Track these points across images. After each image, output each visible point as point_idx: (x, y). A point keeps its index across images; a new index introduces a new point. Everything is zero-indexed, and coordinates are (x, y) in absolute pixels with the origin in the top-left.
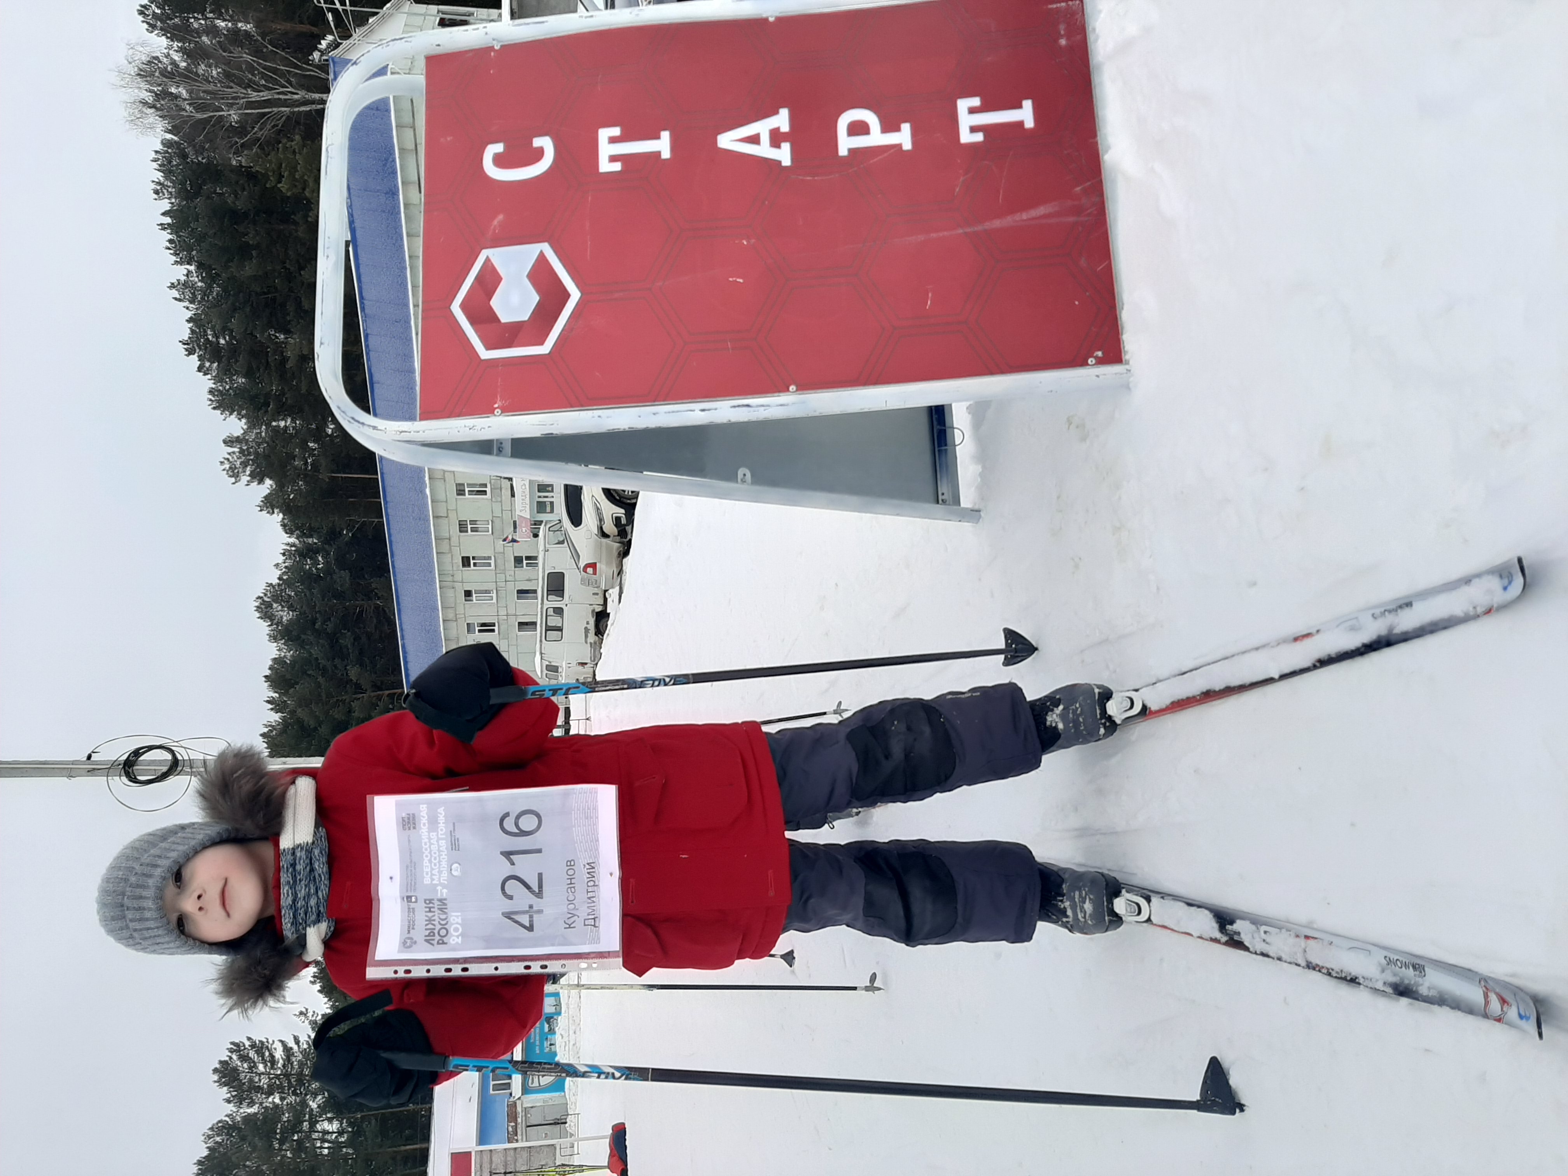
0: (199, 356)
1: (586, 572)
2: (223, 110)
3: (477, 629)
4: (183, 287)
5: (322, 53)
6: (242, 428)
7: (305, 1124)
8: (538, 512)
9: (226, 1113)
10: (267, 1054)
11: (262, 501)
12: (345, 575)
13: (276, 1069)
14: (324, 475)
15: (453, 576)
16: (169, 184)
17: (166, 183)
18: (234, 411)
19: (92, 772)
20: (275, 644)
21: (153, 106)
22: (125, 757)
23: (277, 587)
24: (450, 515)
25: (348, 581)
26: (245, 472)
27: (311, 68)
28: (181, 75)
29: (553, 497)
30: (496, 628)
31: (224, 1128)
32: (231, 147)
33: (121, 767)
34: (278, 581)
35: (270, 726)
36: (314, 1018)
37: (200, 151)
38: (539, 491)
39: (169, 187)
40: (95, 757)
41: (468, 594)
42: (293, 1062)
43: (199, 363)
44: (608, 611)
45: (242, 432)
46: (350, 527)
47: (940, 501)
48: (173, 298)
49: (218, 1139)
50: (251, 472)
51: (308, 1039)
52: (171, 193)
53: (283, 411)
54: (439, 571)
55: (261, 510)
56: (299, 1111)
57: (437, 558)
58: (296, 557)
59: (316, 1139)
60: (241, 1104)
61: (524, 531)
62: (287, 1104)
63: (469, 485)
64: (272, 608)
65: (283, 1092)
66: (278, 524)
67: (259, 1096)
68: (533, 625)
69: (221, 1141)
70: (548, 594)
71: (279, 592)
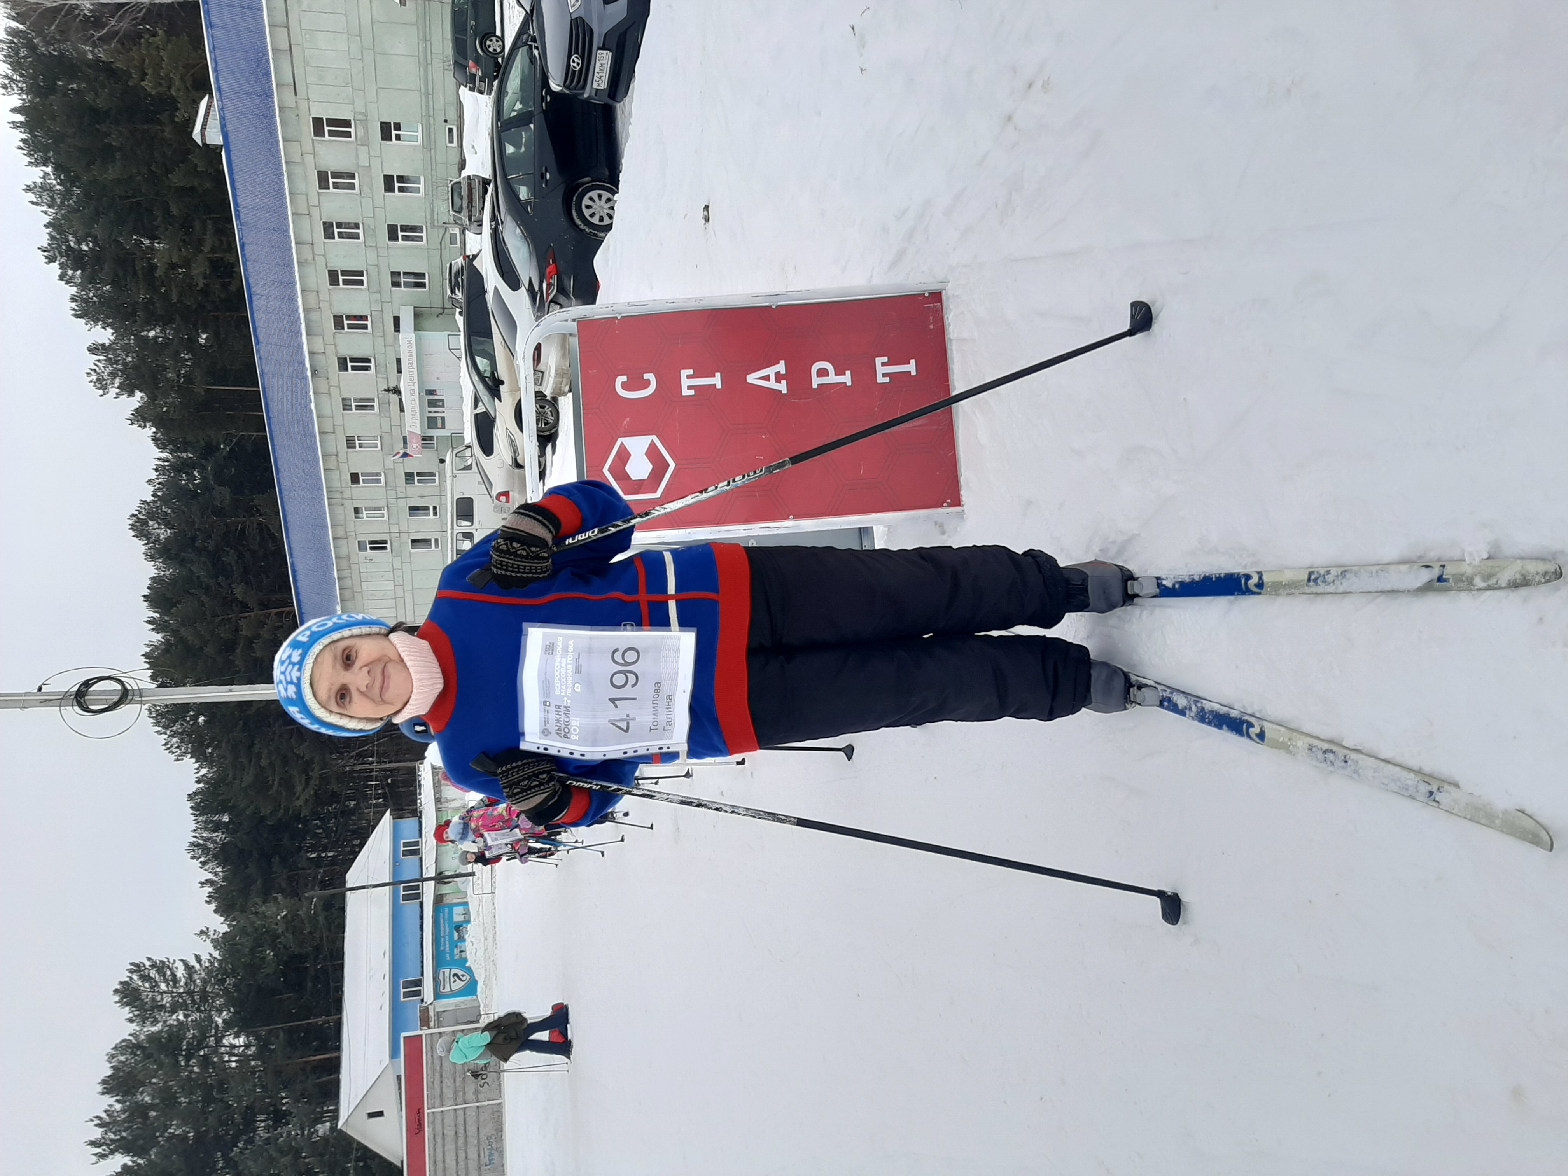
0: (60, 264)
1: (499, 500)
3: (368, 546)
4: (40, 190)
6: (109, 339)
7: (211, 1040)
8: (428, 428)
9: (129, 1033)
10: (168, 973)
11: (133, 414)
12: (225, 491)
13: (177, 988)
14: (199, 389)
15: (341, 493)
16: (18, 78)
17: (14, 77)
18: (99, 320)
19: (45, 702)
20: (153, 563)
22: (76, 688)
23: (151, 505)
24: (337, 432)
25: (228, 497)
26: (113, 384)
29: (444, 412)
30: (388, 546)
31: (125, 1047)
32: (87, 40)
33: (73, 697)
34: (153, 498)
35: (151, 645)
36: (215, 937)
37: (50, 42)
38: (429, 406)
39: (19, 81)
40: (45, 689)
41: (357, 511)
42: (195, 980)
43: (61, 271)
46: (228, 439)
48: (30, 202)
49: (122, 1058)
50: (120, 383)
51: (209, 958)
52: (21, 89)
53: (150, 323)
54: (327, 488)
55: (132, 424)
56: (205, 1027)
57: (325, 474)
58: (171, 473)
59: (223, 1053)
60: (144, 1023)
61: (415, 447)
62: (192, 1021)
63: (356, 400)
64: (148, 526)
65: (186, 1010)
66: (150, 439)
67: (163, 1016)
68: (425, 542)
69: (124, 1060)
70: (457, 519)
71: (154, 510)
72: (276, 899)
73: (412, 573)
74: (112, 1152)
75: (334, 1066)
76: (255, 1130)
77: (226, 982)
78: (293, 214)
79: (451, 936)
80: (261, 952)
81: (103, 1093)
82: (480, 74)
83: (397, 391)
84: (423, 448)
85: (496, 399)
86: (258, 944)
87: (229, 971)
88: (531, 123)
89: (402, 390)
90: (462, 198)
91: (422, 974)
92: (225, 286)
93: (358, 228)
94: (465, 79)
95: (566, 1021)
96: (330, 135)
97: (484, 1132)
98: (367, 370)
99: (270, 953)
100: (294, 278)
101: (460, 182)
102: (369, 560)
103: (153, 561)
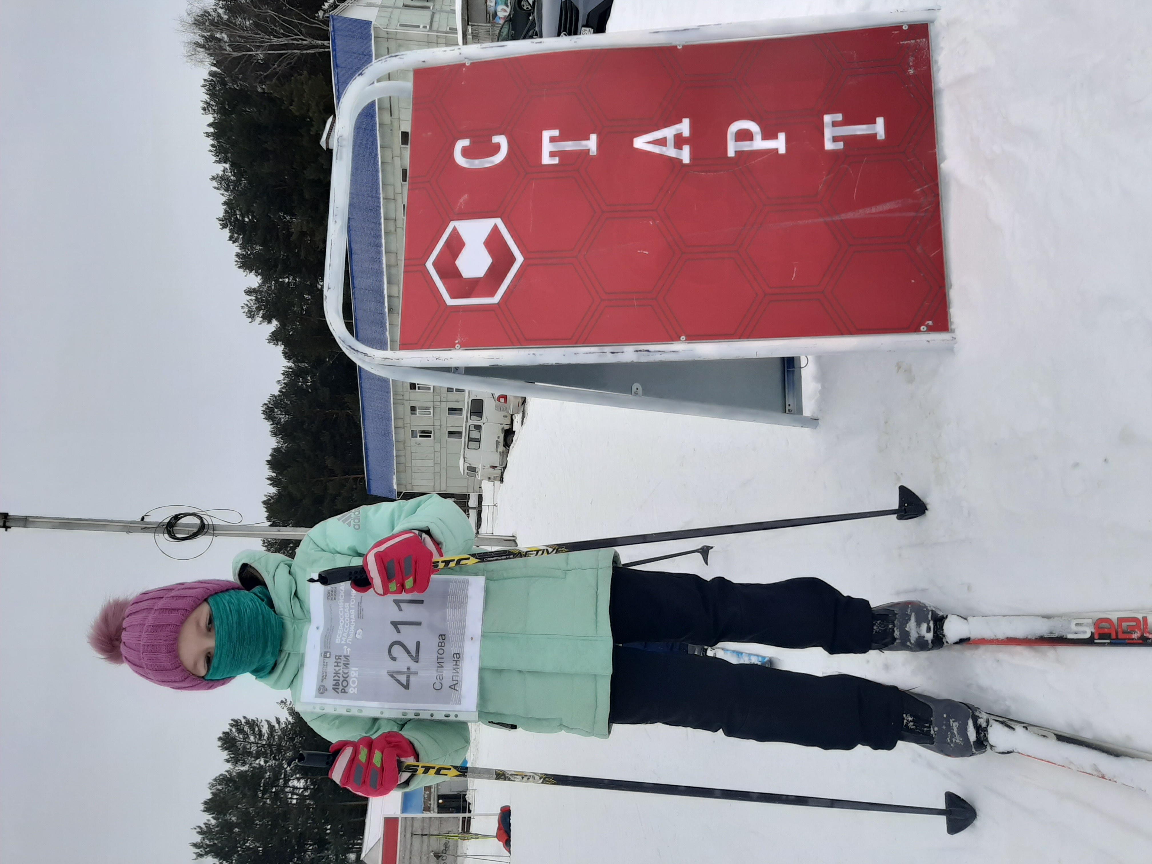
0: (230, 230)
1: (499, 401)
2: (252, 51)
3: (418, 434)
4: (222, 180)
5: (325, 11)
6: (258, 283)
7: (281, 781)
9: (225, 770)
10: (257, 729)
11: (270, 336)
12: (326, 391)
13: (262, 740)
14: (315, 319)
15: (403, 396)
16: (213, 103)
17: (211, 103)
18: (254, 270)
19: (145, 529)
20: (275, 438)
21: (203, 47)
22: (168, 520)
23: (278, 397)
25: (328, 395)
26: (258, 314)
27: (317, 22)
28: (224, 24)
30: (432, 435)
31: (224, 780)
32: (257, 78)
33: (165, 527)
34: (279, 393)
35: (269, 496)
36: (291, 706)
37: (234, 81)
39: (213, 106)
40: (147, 519)
41: (413, 409)
42: (274, 736)
43: (230, 234)
44: (514, 430)
45: (258, 285)
46: (332, 355)
47: (787, 411)
48: (213, 187)
49: (220, 787)
50: (263, 315)
51: (286, 721)
52: (214, 110)
53: (287, 271)
54: (393, 391)
55: (269, 342)
56: (277, 771)
58: (292, 377)
59: (288, 793)
60: (237, 763)
62: (269, 766)
64: (274, 412)
65: (266, 757)
66: (280, 353)
67: (250, 759)
68: (454, 434)
69: (221, 789)
70: (471, 415)
71: (279, 401)
73: (447, 455)
74: (207, 853)
76: (305, 851)
77: (294, 740)
78: (384, 199)
81: (204, 811)
87: (298, 732)
100: (381, 243)
102: (418, 444)
103: (275, 436)
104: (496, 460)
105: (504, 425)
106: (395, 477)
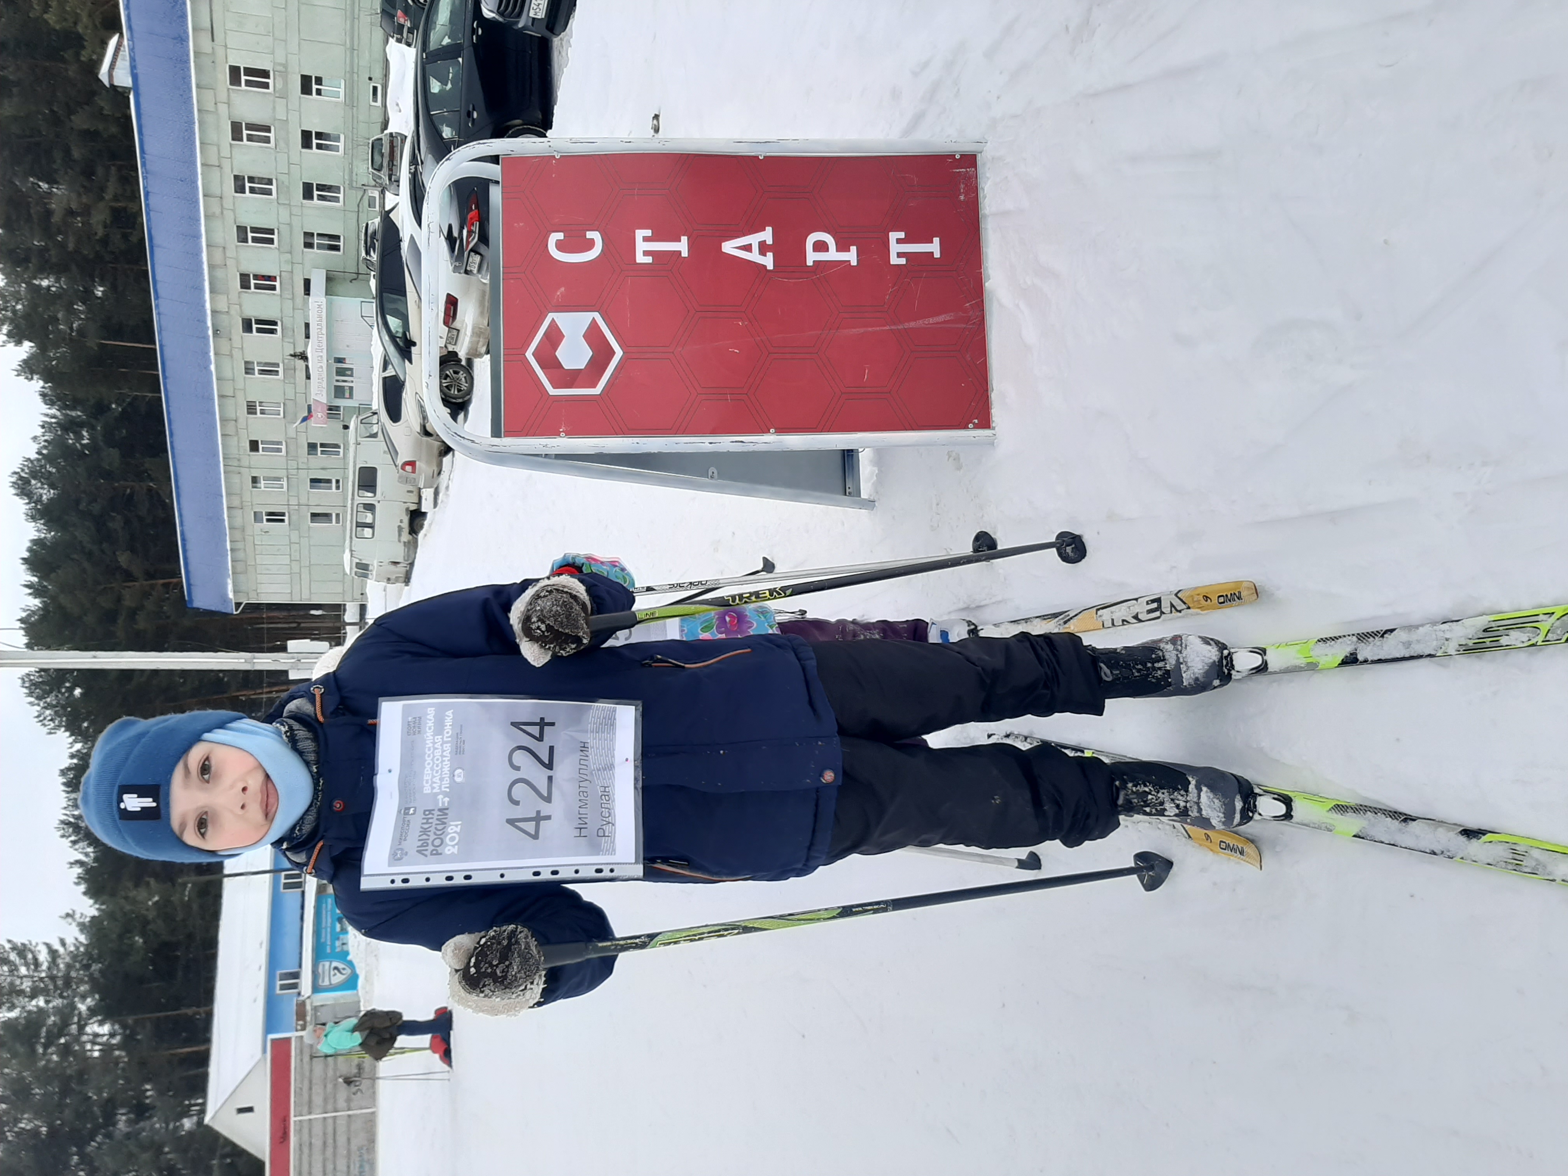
1: (404, 470)
3: (265, 518)
7: (73, 1027)
8: (335, 397)
10: (30, 956)
11: (20, 365)
12: (115, 453)
13: (39, 972)
14: (92, 342)
15: (239, 460)
20: (33, 524)
23: (35, 463)
24: (237, 395)
25: (117, 460)
29: (352, 382)
30: (286, 518)
34: (37, 456)
35: (28, 610)
36: (82, 920)
38: (337, 375)
41: (255, 480)
42: (59, 965)
44: (423, 510)
46: (120, 399)
47: (847, 494)
50: (8, 331)
51: (75, 942)
53: (44, 269)
54: (224, 454)
55: (18, 375)
56: (66, 1014)
57: (222, 440)
58: (57, 431)
59: (85, 1042)
61: (320, 416)
62: (54, 1007)
63: (259, 364)
64: (30, 485)
65: (48, 995)
66: (37, 394)
67: (23, 1001)
68: (326, 516)
70: (359, 489)
71: (38, 468)
72: (148, 884)
73: (310, 548)
75: (203, 1059)
76: (114, 1124)
77: (91, 967)
78: (202, 165)
79: (333, 928)
80: (129, 938)
82: (409, 25)
83: (303, 357)
84: (328, 418)
85: (406, 361)
86: (127, 931)
87: (96, 956)
88: (460, 57)
89: (309, 355)
90: (382, 155)
91: (300, 966)
92: (125, 237)
93: (271, 184)
94: (392, 30)
95: (450, 1027)
96: (246, 85)
97: (355, 1143)
98: (272, 333)
99: (139, 940)
100: (200, 231)
101: (381, 139)
102: (265, 532)
103: (34, 521)
104: (398, 552)
105: (408, 504)
106: (230, 582)
